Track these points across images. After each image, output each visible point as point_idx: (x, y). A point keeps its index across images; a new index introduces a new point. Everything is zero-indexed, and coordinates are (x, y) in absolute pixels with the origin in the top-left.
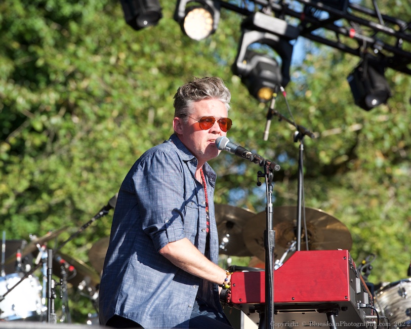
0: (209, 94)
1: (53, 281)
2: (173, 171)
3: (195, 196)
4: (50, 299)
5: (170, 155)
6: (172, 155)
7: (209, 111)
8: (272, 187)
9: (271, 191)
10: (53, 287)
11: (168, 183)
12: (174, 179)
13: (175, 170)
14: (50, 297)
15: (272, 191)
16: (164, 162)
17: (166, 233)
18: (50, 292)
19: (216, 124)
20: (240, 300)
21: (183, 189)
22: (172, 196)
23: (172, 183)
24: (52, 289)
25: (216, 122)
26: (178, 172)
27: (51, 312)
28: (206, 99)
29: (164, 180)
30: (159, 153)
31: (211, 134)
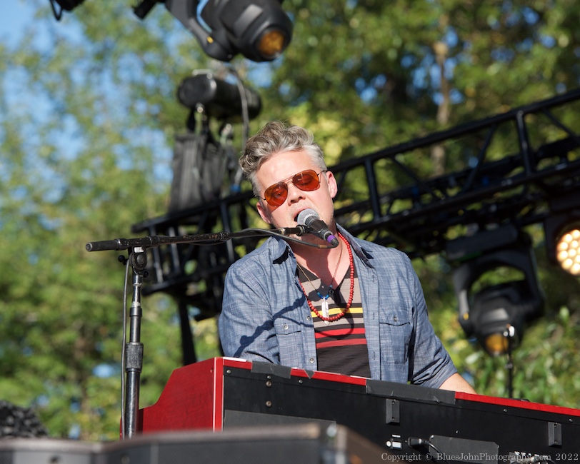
31: (292, 205)
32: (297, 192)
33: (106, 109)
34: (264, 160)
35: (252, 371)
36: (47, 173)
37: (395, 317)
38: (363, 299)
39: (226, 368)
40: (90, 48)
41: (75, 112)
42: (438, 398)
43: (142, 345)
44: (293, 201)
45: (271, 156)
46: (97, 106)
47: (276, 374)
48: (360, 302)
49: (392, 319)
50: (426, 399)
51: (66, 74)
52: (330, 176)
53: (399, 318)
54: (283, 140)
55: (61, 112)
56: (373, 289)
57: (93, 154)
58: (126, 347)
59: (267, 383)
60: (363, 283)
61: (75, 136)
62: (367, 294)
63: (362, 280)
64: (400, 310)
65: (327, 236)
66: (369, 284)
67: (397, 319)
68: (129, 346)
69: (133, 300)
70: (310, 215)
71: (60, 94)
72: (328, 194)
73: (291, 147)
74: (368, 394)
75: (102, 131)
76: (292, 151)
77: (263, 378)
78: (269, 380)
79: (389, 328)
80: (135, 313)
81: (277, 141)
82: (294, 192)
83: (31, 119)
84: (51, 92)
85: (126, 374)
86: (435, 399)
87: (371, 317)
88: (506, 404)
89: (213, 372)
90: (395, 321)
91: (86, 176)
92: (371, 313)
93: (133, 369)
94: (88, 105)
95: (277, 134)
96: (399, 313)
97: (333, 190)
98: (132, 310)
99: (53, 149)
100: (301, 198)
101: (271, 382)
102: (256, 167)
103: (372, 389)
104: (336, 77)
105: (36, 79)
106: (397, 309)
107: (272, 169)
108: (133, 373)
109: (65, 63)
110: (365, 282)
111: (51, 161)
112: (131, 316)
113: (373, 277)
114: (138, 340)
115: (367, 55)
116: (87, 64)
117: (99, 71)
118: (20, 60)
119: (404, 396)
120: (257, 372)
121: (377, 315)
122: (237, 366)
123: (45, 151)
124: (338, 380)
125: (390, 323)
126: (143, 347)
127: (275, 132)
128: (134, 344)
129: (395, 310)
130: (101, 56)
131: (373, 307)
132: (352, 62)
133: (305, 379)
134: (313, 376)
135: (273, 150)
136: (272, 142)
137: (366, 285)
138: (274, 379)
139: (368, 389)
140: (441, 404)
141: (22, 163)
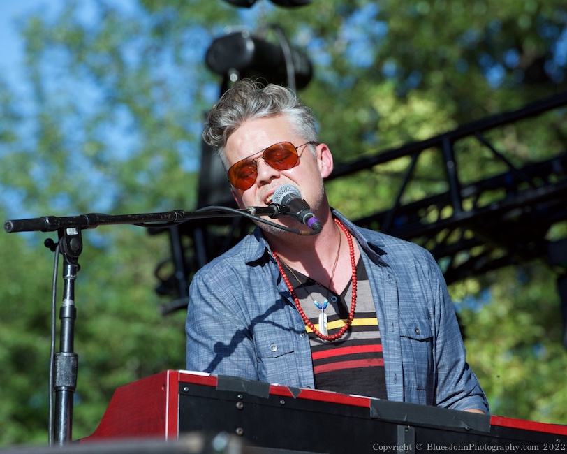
31: (262, 187)
32: (268, 171)
33: (167, 98)
34: (231, 131)
35: (217, 389)
36: (94, 177)
37: (416, 329)
38: (378, 306)
39: (182, 384)
40: (146, 22)
41: (128, 101)
42: (467, 425)
43: (76, 356)
44: (263, 183)
45: (238, 125)
46: (156, 94)
47: (249, 392)
48: (375, 311)
49: (413, 331)
50: (450, 425)
51: (116, 54)
52: (324, 149)
53: (422, 329)
54: (252, 104)
55: (113, 100)
56: (390, 293)
57: (151, 152)
58: (55, 359)
59: (238, 405)
60: (376, 285)
61: (129, 130)
62: (383, 299)
63: (374, 281)
64: (423, 321)
65: (308, 218)
66: (384, 287)
67: (420, 331)
68: (59, 358)
69: (65, 297)
70: (288, 193)
71: (111, 78)
72: (319, 173)
73: (264, 112)
74: (373, 419)
75: (161, 125)
76: (265, 117)
77: (231, 397)
78: (239, 400)
79: (410, 342)
80: (67, 314)
81: (245, 106)
82: (265, 171)
83: (74, 109)
84: (98, 76)
85: (54, 394)
86: (464, 426)
87: (389, 329)
88: (559, 433)
89: (165, 389)
90: (418, 334)
91: (141, 180)
92: (389, 323)
93: (63, 388)
94: (145, 91)
95: (246, 97)
96: (422, 324)
97: (325, 168)
98: (62, 310)
99: (101, 147)
100: (273, 177)
101: (244, 403)
102: (223, 141)
103: (378, 411)
104: (453, 53)
105: (80, 59)
106: (419, 319)
107: (239, 142)
108: (64, 392)
109: (116, 39)
110: (379, 284)
111: (98, 161)
112: (62, 318)
113: (389, 277)
114: (71, 349)
115: (493, 24)
116: (142, 41)
117: (158, 49)
118: (60, 36)
119: (421, 421)
120: (224, 389)
121: (396, 327)
122: (198, 382)
123: (90, 150)
124: (333, 400)
125: (411, 336)
126: (77, 359)
127: (243, 94)
128: (65, 354)
129: (416, 320)
130: (161, 30)
131: (391, 316)
132: (474, 33)
133: (288, 398)
134: (298, 395)
135: (241, 118)
136: (240, 109)
137: (380, 288)
138: (247, 398)
139: (373, 413)
140: (471, 432)
141: (64, 165)
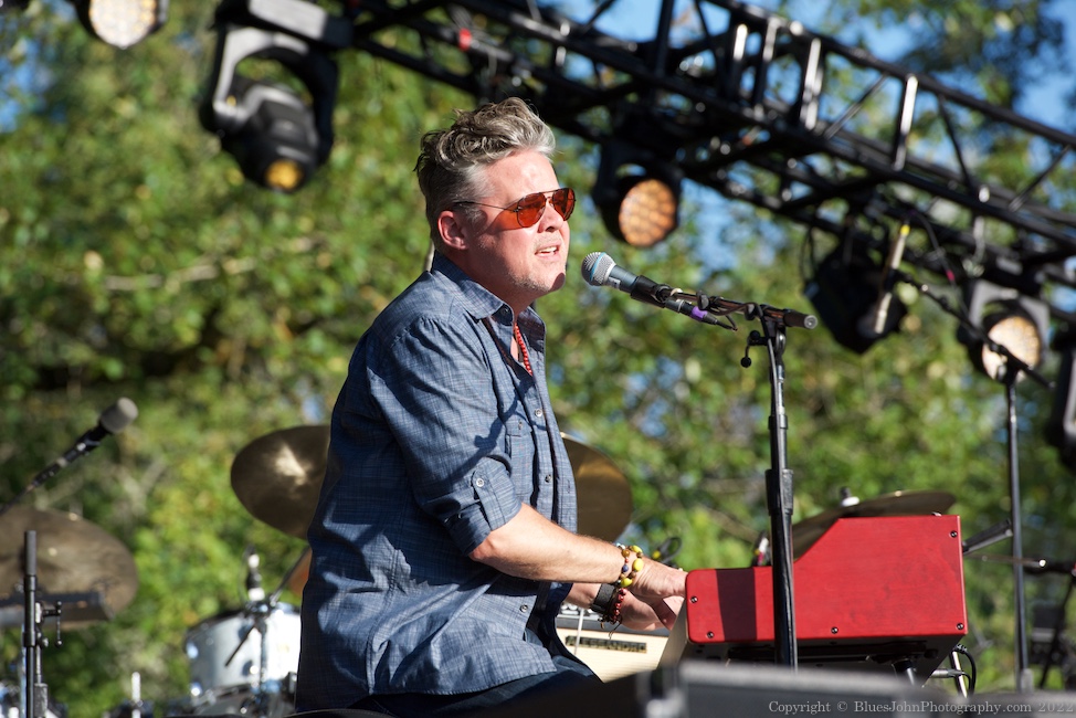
0: (518, 143)
1: (38, 605)
2: (468, 363)
3: (519, 403)
4: (32, 649)
5: (453, 325)
6: (456, 324)
7: (528, 184)
8: (783, 368)
9: (780, 378)
10: (38, 620)
11: (462, 394)
12: (471, 381)
13: (470, 360)
14: (33, 643)
15: (783, 376)
16: (442, 345)
17: (482, 510)
18: (33, 632)
19: (549, 208)
20: (709, 634)
21: (494, 397)
22: (477, 421)
23: (470, 393)
24: (36, 624)
25: (547, 203)
26: (477, 362)
27: (35, 681)
28: (512, 154)
29: (451, 389)
30: (425, 325)
31: (544, 233)
